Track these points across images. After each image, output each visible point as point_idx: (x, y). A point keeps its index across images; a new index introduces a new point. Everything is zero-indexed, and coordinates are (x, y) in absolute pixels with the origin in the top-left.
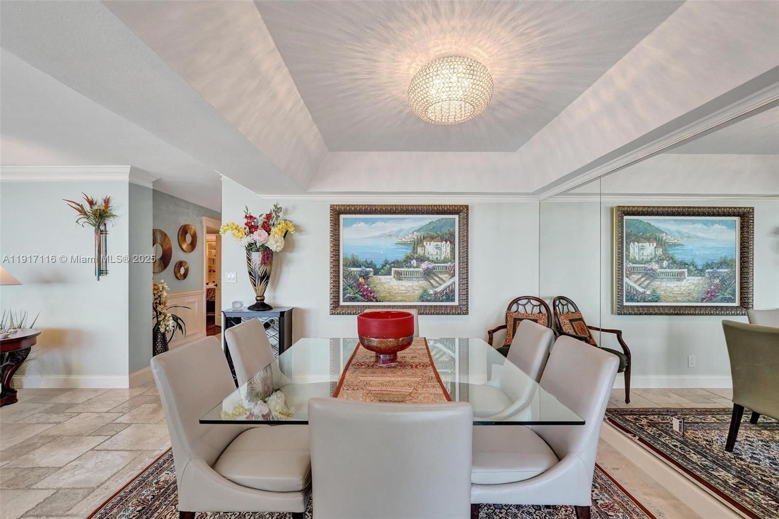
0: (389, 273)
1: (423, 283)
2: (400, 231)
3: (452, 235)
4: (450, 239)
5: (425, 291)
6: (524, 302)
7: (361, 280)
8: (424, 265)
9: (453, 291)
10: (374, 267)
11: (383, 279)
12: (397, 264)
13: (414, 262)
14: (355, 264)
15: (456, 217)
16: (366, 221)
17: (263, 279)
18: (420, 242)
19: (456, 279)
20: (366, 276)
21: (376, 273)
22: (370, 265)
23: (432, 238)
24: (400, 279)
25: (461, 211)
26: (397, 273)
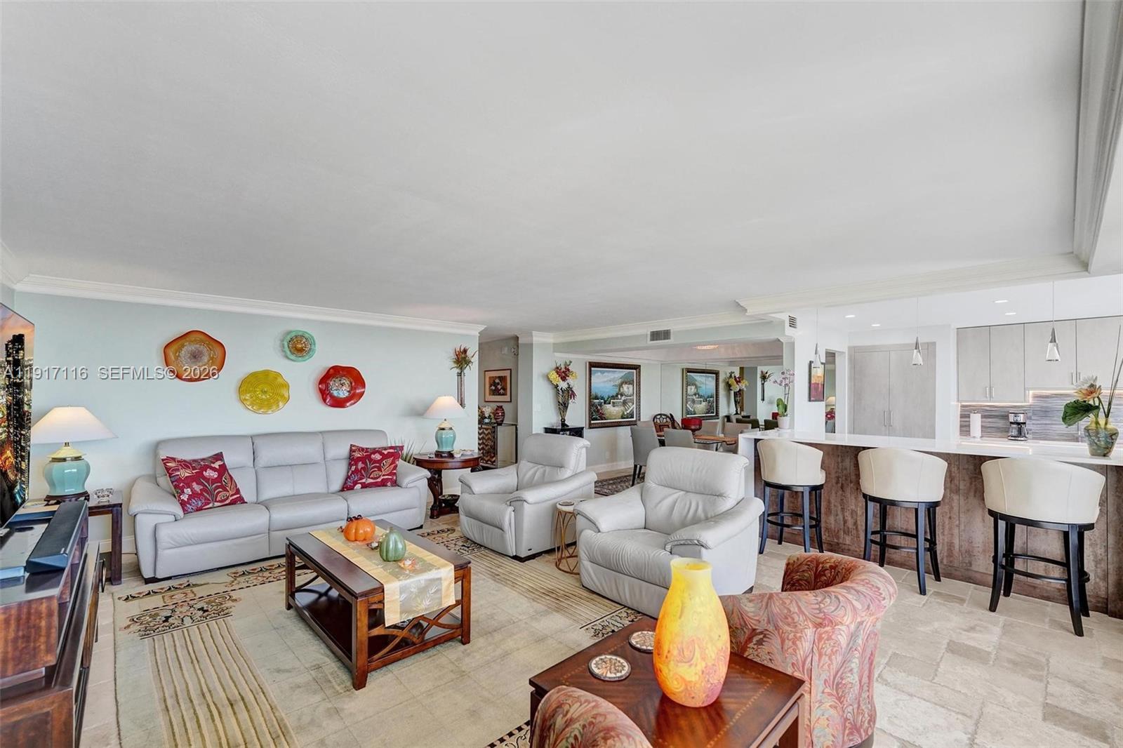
0: (610, 403)
1: (622, 408)
2: (614, 378)
3: (633, 381)
4: (631, 383)
5: (623, 413)
6: (659, 417)
7: (599, 407)
8: (623, 398)
9: (633, 412)
10: (604, 399)
11: (608, 406)
12: (613, 397)
13: (619, 396)
14: (597, 398)
15: (635, 371)
16: (601, 371)
17: (563, 407)
18: (621, 385)
19: (635, 405)
20: (601, 405)
21: (605, 403)
22: (602, 398)
23: (626, 383)
24: (614, 406)
25: (637, 367)
26: (613, 403)
